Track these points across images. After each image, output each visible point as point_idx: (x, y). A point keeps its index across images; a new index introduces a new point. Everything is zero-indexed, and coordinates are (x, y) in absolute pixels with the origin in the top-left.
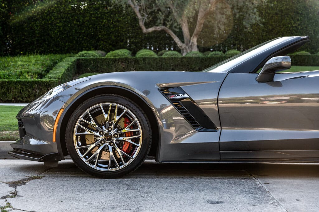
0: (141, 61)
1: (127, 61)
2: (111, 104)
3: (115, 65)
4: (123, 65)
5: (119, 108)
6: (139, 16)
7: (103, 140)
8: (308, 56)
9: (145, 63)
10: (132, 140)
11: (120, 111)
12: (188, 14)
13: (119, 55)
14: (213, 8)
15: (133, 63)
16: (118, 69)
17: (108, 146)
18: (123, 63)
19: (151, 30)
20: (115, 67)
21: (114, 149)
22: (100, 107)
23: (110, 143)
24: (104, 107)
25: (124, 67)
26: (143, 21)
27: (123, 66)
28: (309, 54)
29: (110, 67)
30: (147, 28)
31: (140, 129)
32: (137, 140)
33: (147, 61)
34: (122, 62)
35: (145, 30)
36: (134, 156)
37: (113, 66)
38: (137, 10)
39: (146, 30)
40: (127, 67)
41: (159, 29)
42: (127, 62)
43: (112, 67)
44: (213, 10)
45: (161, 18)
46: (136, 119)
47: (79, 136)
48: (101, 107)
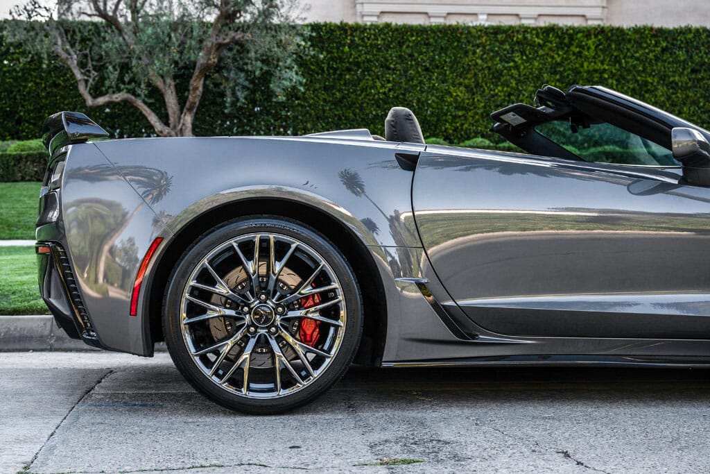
1: (42, 160)
3: (20, 167)
4: (34, 167)
6: (79, 76)
12: (160, 69)
13: (31, 149)
14: (214, 58)
16: (25, 174)
18: (35, 164)
19: (101, 100)
20: (20, 171)
25: (36, 172)
26: (86, 86)
27: (36, 169)
29: (11, 172)
30: (95, 97)
34: (33, 162)
35: (90, 101)
37: (16, 169)
38: (73, 62)
39: (92, 101)
40: (42, 170)
41: (117, 98)
42: (43, 162)
43: (14, 170)
44: (214, 62)
45: (112, 77)
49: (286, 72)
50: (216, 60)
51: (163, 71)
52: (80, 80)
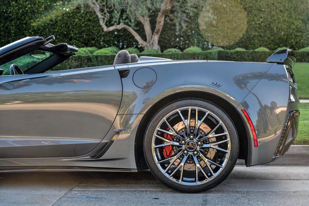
0: (94, 59)
1: (80, 59)
3: (69, 63)
4: (76, 63)
6: (100, 16)
9: (98, 61)
12: (141, 13)
14: (169, 6)
15: (86, 61)
16: (71, 66)
18: (76, 61)
19: (111, 28)
20: (69, 65)
25: (77, 65)
26: (104, 21)
27: (77, 64)
29: (64, 65)
30: (108, 26)
33: (99, 59)
34: (75, 60)
35: (105, 29)
37: (66, 64)
38: (97, 10)
39: (107, 29)
40: (80, 65)
41: (119, 27)
42: (80, 60)
43: (65, 65)
44: (169, 9)
49: (206, 13)
50: (170, 8)
51: (143, 13)
52: (100, 18)
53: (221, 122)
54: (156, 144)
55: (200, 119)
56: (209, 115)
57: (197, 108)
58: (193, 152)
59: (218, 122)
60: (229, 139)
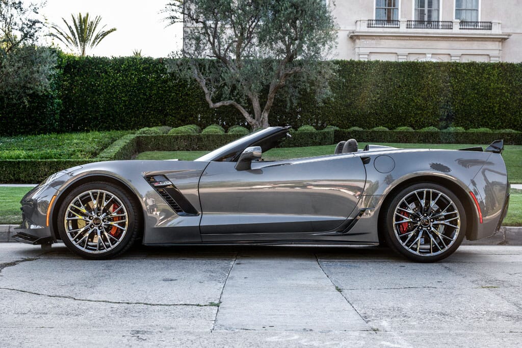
0: (205, 138)
1: (190, 138)
2: (99, 191)
3: (177, 143)
4: (185, 142)
5: (107, 195)
6: (206, 91)
7: (93, 225)
8: (385, 132)
9: (209, 140)
10: (119, 224)
11: (108, 197)
12: (255, 89)
13: (182, 132)
14: (283, 82)
15: (196, 140)
16: (180, 146)
17: (97, 230)
19: (218, 104)
20: (177, 145)
21: (102, 233)
22: (89, 194)
23: (99, 227)
24: (93, 193)
25: (186, 145)
26: (210, 96)
28: (387, 129)
29: (172, 145)
30: (214, 103)
31: (126, 214)
32: (123, 225)
33: (211, 138)
34: (185, 140)
35: (212, 105)
36: (121, 239)
38: (203, 84)
40: (190, 144)
42: (190, 140)
43: (174, 144)
44: (283, 84)
45: (227, 92)
46: (122, 205)
47: (71, 221)
48: (91, 193)
51: (257, 89)
53: (452, 202)
54: (396, 221)
55: (433, 199)
56: (441, 196)
57: (431, 190)
58: (427, 227)
59: (449, 202)
60: (458, 217)
